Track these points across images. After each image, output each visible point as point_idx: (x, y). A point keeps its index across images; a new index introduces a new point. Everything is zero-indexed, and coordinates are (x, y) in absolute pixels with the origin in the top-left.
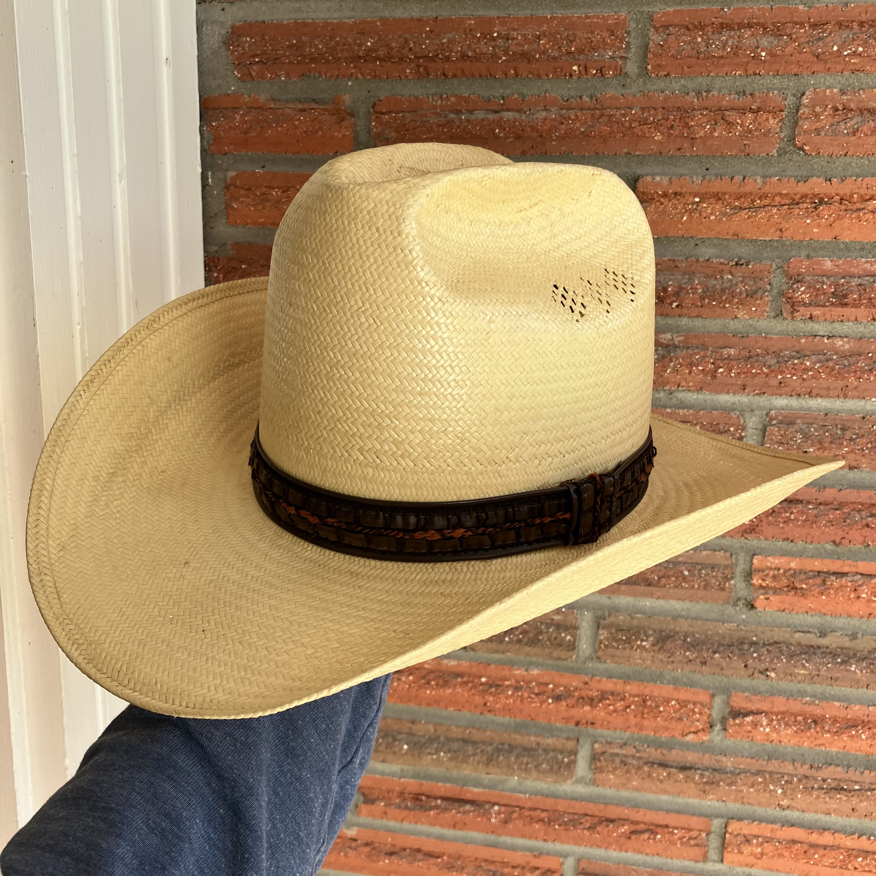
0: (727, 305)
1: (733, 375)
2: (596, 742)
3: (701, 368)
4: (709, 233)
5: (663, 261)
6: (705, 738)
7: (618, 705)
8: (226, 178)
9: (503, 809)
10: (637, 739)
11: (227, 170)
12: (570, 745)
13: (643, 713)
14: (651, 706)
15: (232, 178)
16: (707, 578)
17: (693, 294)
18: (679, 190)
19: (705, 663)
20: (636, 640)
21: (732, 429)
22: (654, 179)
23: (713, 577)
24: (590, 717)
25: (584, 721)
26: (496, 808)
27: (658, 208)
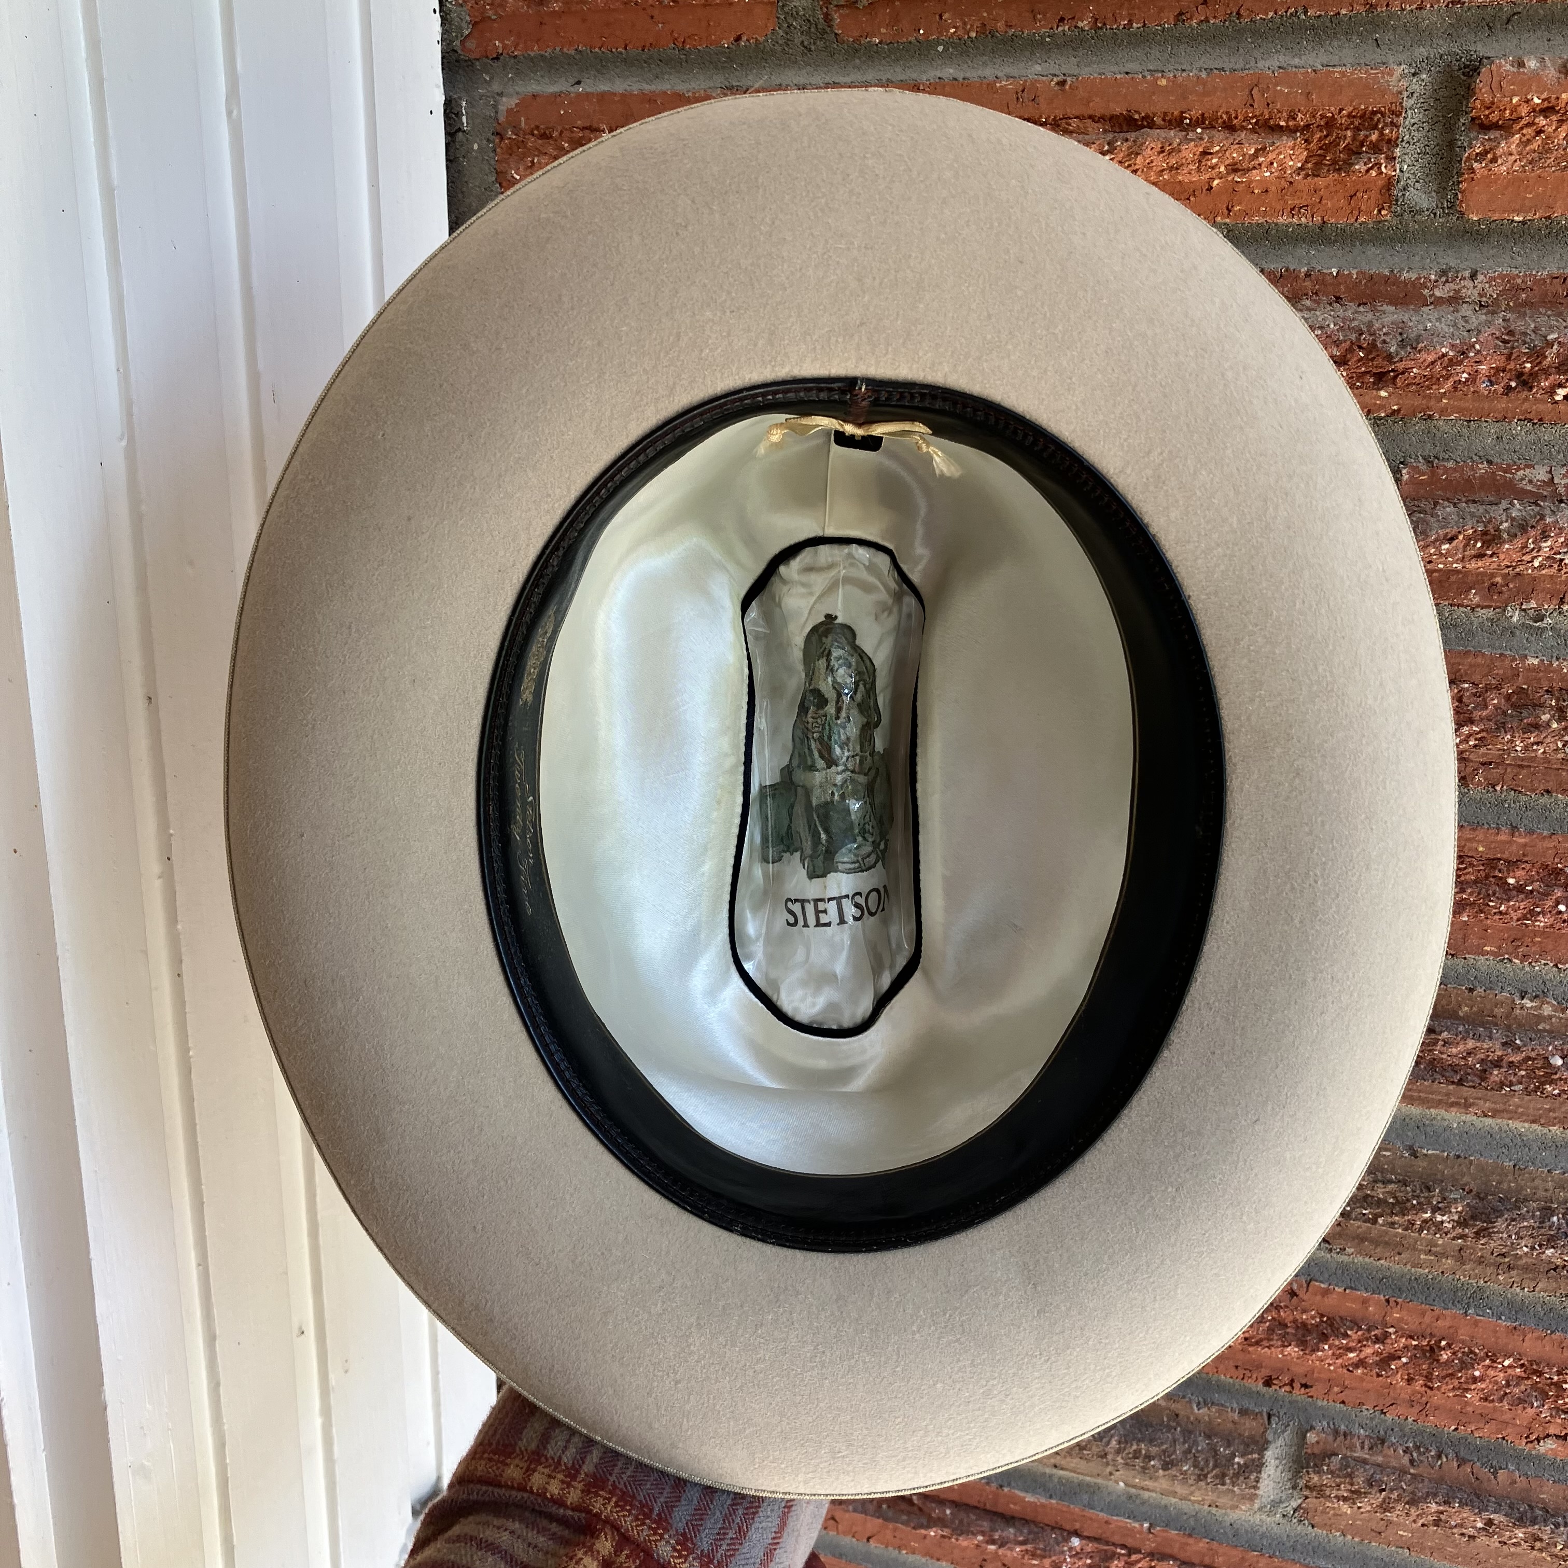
2: (1312, 1428)
7: (1369, 1351)
8: (497, 112)
9: (1090, 1547)
10: (1415, 1434)
11: (501, 94)
12: (1249, 1426)
13: (1429, 1377)
14: (1448, 1363)
15: (509, 111)
20: (1421, 1208)
22: (1521, 64)
24: (1299, 1370)
25: (1286, 1380)
26: (1076, 1542)
27: (1529, 141)
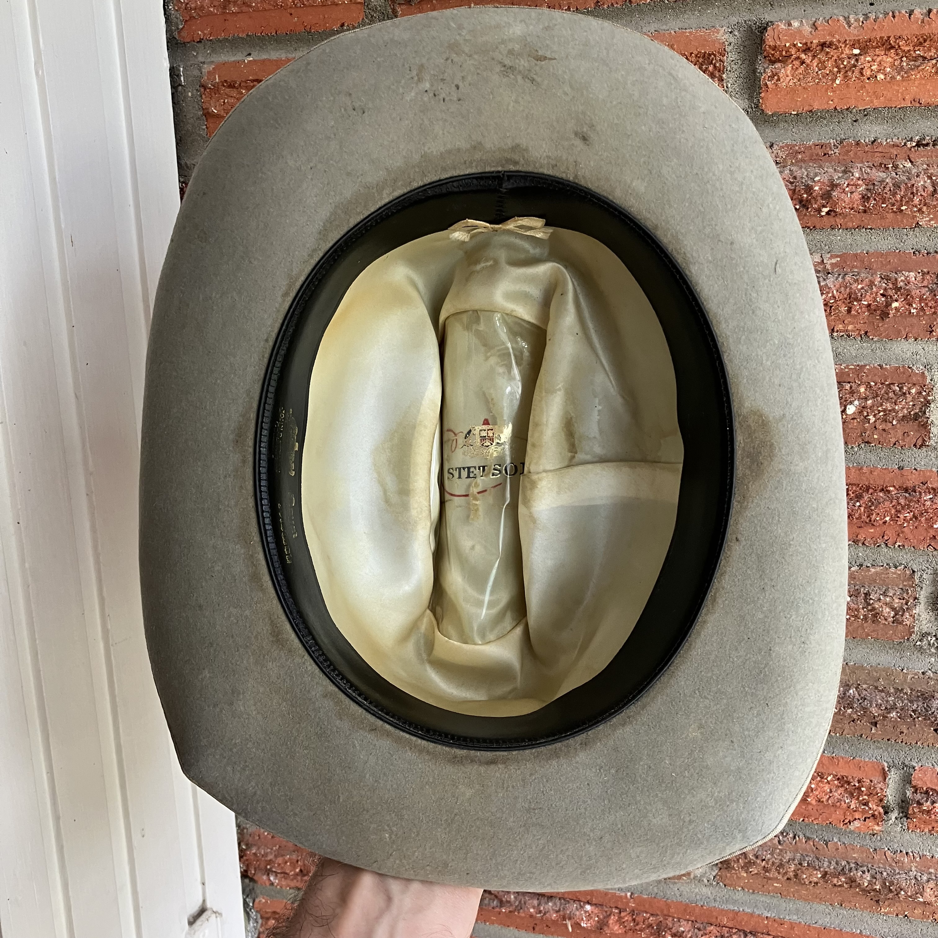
0: (903, 208)
1: (912, 311)
3: (866, 303)
4: (875, 101)
5: (806, 148)
6: (876, 828)
8: (201, 74)
9: (597, 910)
11: (203, 63)
15: (209, 73)
16: (877, 606)
17: (851, 193)
18: (828, 39)
19: (875, 724)
21: (913, 391)
22: (790, 25)
23: (886, 604)
26: (588, 907)
27: (797, 68)
